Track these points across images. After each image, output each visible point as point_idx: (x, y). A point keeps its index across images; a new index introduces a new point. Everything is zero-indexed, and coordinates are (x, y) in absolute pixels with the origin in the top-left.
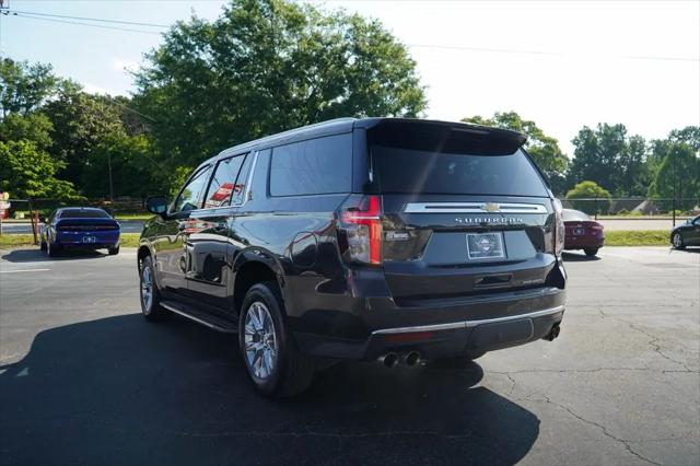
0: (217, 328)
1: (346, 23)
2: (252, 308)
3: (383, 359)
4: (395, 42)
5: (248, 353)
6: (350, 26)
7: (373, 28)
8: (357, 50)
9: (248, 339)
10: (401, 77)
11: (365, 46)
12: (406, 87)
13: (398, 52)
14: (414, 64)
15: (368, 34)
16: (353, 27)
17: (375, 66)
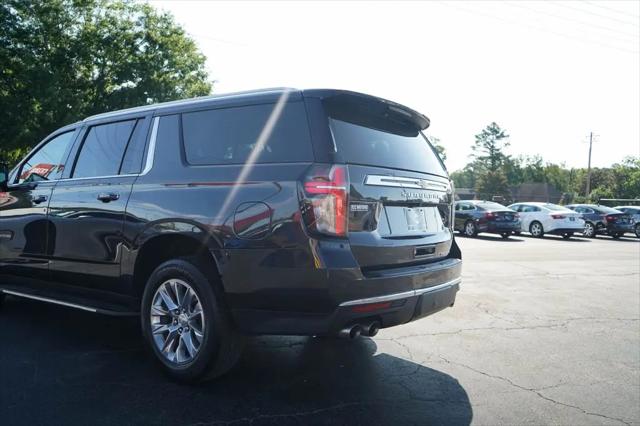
0: (102, 311)
1: (136, 10)
2: (163, 287)
3: (347, 331)
4: (185, 36)
5: (155, 336)
6: (141, 14)
7: (164, 20)
8: (148, 38)
9: (155, 321)
10: (192, 69)
11: (156, 35)
12: (197, 79)
13: (188, 46)
14: (204, 59)
15: (159, 25)
16: (144, 15)
17: (166, 56)
